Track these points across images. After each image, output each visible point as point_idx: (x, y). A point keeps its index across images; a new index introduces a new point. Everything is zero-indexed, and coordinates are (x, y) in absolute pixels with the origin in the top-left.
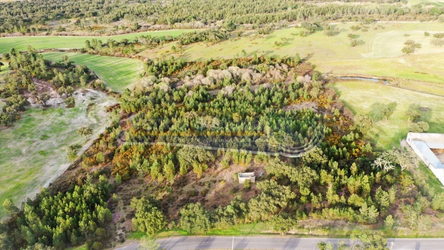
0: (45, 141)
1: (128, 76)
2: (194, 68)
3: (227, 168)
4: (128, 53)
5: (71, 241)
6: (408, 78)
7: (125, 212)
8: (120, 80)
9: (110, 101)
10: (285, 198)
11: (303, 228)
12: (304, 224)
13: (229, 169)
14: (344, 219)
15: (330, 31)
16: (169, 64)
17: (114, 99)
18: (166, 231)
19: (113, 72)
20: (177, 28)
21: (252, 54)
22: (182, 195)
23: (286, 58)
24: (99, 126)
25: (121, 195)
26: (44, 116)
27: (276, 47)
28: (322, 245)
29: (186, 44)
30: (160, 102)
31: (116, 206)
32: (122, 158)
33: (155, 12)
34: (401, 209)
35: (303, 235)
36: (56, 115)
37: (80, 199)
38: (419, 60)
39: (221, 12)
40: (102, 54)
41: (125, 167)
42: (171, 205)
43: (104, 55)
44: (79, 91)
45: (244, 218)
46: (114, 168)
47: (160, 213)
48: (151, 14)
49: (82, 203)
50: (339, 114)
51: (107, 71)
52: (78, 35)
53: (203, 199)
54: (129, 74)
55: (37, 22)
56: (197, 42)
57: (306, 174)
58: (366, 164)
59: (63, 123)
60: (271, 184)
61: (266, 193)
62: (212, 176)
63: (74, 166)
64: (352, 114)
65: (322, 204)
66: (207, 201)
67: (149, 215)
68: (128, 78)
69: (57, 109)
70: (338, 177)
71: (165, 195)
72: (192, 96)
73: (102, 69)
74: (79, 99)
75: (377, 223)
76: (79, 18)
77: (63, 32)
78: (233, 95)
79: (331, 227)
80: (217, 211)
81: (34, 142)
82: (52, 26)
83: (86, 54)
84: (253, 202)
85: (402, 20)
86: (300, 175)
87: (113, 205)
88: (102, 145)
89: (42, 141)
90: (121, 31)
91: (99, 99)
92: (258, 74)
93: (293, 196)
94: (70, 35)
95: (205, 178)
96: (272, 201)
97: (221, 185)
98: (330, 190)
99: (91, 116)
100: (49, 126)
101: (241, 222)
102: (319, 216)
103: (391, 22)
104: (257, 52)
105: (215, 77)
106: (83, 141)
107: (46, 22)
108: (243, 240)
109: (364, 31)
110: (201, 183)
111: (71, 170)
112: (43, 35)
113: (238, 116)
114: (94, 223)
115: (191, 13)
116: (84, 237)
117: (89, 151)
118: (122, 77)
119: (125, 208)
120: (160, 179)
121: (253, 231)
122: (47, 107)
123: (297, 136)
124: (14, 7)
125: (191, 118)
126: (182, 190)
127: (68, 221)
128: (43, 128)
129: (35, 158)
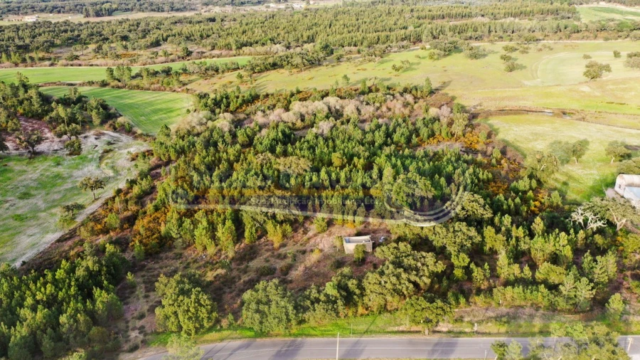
0: (26, 201)
1: (169, 114)
2: (270, 102)
3: (324, 231)
4: (171, 86)
5: (42, 349)
6: (598, 110)
7: (147, 302)
8: (156, 120)
9: (138, 147)
10: (426, 271)
11: (462, 321)
12: (463, 314)
13: (328, 232)
14: (532, 305)
15: (474, 52)
16: (232, 96)
17: (145, 144)
18: (217, 331)
19: (146, 110)
20: (246, 54)
21: (358, 82)
22: (248, 274)
23: (411, 86)
24: (117, 179)
25: (143, 276)
26: (29, 166)
27: (394, 72)
28: (501, 346)
29: (259, 72)
30: (215, 145)
31: (133, 292)
32: (150, 222)
33: (213, 33)
34: (628, 288)
35: (461, 333)
36: (49, 165)
37: (67, 281)
38: (611, 87)
39: (309, 33)
40: (132, 88)
41: (154, 234)
42: (228, 290)
43: (134, 89)
44: (91, 133)
45: (356, 305)
46: (135, 237)
47: (205, 297)
48: (208, 36)
49: (70, 286)
50: (500, 156)
51: (137, 108)
52: (97, 65)
53: (284, 279)
54: (172, 111)
55: (38, 48)
56: (275, 69)
57: (459, 234)
58: (555, 221)
59: (58, 176)
60: (401, 250)
61: (393, 263)
62: (299, 244)
63: (68, 236)
64: (520, 156)
65: (491, 281)
66: (291, 282)
67: (186, 300)
68: (169, 118)
69: (52, 158)
70: (514, 239)
71: (217, 275)
72: (266, 136)
73: (131, 106)
74: (89, 144)
75: (592, 310)
76: (101, 43)
77: (75, 62)
78: (332, 134)
79: (510, 318)
80: (308, 293)
81: (7, 202)
82: (59, 55)
83: (107, 88)
84: (372, 277)
85: (578, 39)
86: (450, 235)
87: (128, 291)
88: (118, 205)
89: (21, 201)
90: (163, 59)
91: (120, 144)
92: (369, 106)
93: (440, 267)
94: (85, 65)
95: (285, 248)
96: (404, 276)
97: (315, 257)
98: (503, 259)
99: (105, 167)
100: (35, 180)
101: (350, 314)
102: (488, 300)
103: (561, 41)
104: (366, 79)
105: (303, 111)
106: (88, 201)
107: (51, 49)
108: (356, 343)
109: (523, 52)
110: (280, 255)
111: (62, 241)
112: (45, 66)
113: (340, 156)
114: (88, 318)
115: (266, 35)
116: (68, 344)
117: (96, 214)
118: (160, 116)
119: (146, 297)
120: (211, 250)
121: (372, 328)
122: (36, 154)
123: (438, 182)
124: (6, 31)
125: (265, 162)
126: (247, 267)
127: (39, 315)
128: (25, 183)
129: (4, 224)
